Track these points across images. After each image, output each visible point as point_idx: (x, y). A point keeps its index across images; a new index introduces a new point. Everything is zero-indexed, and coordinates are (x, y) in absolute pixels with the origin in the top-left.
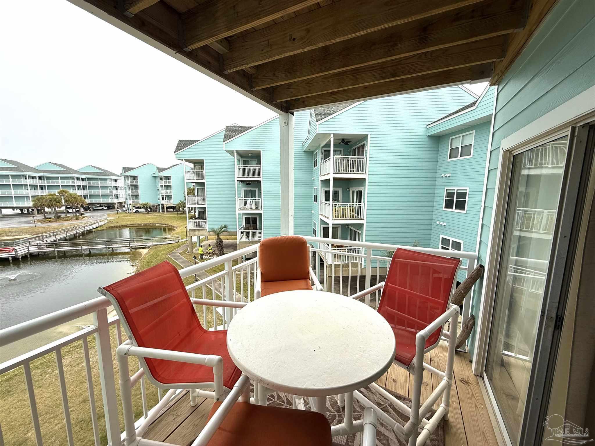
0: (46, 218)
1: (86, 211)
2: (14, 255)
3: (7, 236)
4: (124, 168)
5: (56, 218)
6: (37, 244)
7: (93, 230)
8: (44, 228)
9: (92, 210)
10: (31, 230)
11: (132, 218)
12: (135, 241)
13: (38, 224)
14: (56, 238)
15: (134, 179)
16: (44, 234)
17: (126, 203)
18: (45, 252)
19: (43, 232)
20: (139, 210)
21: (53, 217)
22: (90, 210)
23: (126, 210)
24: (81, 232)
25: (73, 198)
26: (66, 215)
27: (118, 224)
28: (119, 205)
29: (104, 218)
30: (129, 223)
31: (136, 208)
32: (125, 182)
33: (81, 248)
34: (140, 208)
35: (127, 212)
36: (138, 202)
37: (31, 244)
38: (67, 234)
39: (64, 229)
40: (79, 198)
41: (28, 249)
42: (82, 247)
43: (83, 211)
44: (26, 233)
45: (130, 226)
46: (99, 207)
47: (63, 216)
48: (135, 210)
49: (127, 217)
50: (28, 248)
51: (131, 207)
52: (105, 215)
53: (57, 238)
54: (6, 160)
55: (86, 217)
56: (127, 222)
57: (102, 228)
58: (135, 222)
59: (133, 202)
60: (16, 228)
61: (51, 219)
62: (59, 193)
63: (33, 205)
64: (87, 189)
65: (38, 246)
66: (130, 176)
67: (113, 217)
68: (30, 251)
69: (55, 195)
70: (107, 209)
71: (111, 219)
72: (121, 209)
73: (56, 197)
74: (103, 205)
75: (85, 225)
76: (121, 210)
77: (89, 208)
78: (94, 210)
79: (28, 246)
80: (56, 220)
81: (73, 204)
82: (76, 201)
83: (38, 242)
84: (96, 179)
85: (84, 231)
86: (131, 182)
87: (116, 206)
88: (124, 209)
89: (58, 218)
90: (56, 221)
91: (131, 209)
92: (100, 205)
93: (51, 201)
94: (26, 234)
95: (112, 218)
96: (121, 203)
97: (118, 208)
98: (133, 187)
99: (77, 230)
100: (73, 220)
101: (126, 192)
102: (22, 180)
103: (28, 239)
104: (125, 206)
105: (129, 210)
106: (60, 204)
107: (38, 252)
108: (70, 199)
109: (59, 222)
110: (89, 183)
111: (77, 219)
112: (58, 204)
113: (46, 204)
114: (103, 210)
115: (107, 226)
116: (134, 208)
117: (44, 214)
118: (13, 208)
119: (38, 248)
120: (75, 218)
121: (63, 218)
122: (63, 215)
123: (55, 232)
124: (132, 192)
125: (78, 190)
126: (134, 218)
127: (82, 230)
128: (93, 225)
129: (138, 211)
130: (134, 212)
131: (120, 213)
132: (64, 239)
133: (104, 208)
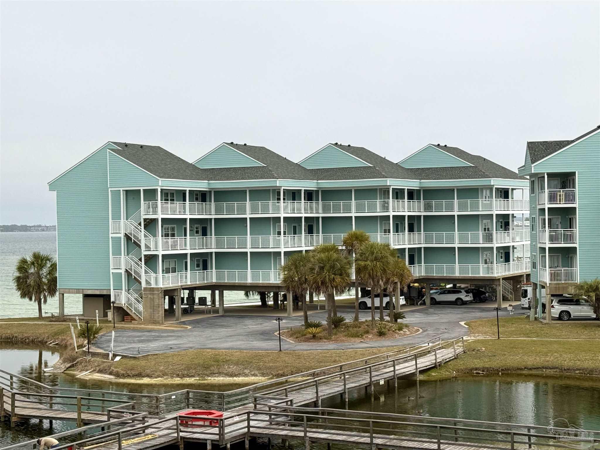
0: (308, 325)
1: (413, 304)
2: (217, 437)
3: (220, 374)
4: (531, 146)
5: (330, 327)
6: (270, 407)
7: (420, 377)
8: (299, 357)
9: (428, 301)
10: (269, 362)
11: (543, 344)
12: (533, 440)
13: (289, 343)
14: (317, 392)
15: (564, 187)
16: (291, 378)
17: (532, 280)
18: (285, 438)
19: (294, 370)
20: (575, 310)
21: (324, 323)
22: (424, 303)
23: (529, 308)
24: (382, 382)
25: (376, 259)
26: (356, 319)
27: (496, 363)
28: (509, 286)
29: (455, 333)
30: (531, 360)
31: (563, 301)
32: (533, 201)
33: (368, 440)
34: (577, 302)
35: (532, 318)
36: (570, 276)
37: (258, 406)
38: (345, 385)
39: (341, 367)
40: (391, 260)
41: (249, 423)
42: (372, 438)
43: (403, 305)
44: (259, 369)
45: (534, 372)
46: (450, 291)
47: (347, 321)
48: (557, 309)
49: (527, 335)
50: (249, 420)
51: (544, 295)
52: (462, 323)
53: (320, 394)
54: (245, 148)
55: (407, 326)
56: (526, 358)
57: (444, 373)
58: (551, 359)
59: (554, 276)
60: (240, 349)
61: (318, 330)
62: (345, 243)
63: (285, 281)
64: (419, 230)
65: (270, 415)
66: (550, 175)
67: (486, 333)
68: (252, 430)
69: (334, 249)
70: (471, 302)
71: (475, 342)
72: (515, 303)
73: (335, 256)
74: (463, 286)
75: (398, 357)
76: (514, 307)
77: (421, 294)
78: (434, 303)
79: (248, 413)
80: (330, 334)
81: (376, 280)
82: (384, 271)
83: (273, 402)
84: (447, 193)
85: (392, 379)
86: (552, 198)
87: (500, 290)
88: (525, 302)
89: (336, 326)
90: (328, 338)
91: (544, 306)
92: (455, 286)
93: (322, 268)
94: (257, 372)
95: (481, 337)
96: (515, 280)
97: (505, 299)
98: (557, 220)
99: (374, 374)
100: (370, 336)
101: (533, 238)
102: (271, 202)
103: (256, 390)
104: (526, 291)
105: (540, 309)
106: (343, 279)
107: (270, 437)
108: (369, 263)
109: (336, 341)
110: (428, 207)
111: (381, 334)
112: (338, 279)
113: (310, 278)
114: (459, 303)
115: (461, 364)
116: (555, 303)
117: (306, 313)
118: (247, 289)
119: (271, 424)
120: (375, 330)
121: (347, 327)
122: (349, 318)
123: (318, 375)
124: (552, 239)
125: (397, 232)
126: (551, 343)
127: (387, 372)
128: (419, 361)
129: (568, 313)
130: (554, 319)
131: (510, 320)
132: (339, 400)
133: (464, 297)
